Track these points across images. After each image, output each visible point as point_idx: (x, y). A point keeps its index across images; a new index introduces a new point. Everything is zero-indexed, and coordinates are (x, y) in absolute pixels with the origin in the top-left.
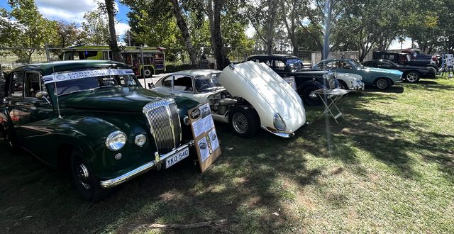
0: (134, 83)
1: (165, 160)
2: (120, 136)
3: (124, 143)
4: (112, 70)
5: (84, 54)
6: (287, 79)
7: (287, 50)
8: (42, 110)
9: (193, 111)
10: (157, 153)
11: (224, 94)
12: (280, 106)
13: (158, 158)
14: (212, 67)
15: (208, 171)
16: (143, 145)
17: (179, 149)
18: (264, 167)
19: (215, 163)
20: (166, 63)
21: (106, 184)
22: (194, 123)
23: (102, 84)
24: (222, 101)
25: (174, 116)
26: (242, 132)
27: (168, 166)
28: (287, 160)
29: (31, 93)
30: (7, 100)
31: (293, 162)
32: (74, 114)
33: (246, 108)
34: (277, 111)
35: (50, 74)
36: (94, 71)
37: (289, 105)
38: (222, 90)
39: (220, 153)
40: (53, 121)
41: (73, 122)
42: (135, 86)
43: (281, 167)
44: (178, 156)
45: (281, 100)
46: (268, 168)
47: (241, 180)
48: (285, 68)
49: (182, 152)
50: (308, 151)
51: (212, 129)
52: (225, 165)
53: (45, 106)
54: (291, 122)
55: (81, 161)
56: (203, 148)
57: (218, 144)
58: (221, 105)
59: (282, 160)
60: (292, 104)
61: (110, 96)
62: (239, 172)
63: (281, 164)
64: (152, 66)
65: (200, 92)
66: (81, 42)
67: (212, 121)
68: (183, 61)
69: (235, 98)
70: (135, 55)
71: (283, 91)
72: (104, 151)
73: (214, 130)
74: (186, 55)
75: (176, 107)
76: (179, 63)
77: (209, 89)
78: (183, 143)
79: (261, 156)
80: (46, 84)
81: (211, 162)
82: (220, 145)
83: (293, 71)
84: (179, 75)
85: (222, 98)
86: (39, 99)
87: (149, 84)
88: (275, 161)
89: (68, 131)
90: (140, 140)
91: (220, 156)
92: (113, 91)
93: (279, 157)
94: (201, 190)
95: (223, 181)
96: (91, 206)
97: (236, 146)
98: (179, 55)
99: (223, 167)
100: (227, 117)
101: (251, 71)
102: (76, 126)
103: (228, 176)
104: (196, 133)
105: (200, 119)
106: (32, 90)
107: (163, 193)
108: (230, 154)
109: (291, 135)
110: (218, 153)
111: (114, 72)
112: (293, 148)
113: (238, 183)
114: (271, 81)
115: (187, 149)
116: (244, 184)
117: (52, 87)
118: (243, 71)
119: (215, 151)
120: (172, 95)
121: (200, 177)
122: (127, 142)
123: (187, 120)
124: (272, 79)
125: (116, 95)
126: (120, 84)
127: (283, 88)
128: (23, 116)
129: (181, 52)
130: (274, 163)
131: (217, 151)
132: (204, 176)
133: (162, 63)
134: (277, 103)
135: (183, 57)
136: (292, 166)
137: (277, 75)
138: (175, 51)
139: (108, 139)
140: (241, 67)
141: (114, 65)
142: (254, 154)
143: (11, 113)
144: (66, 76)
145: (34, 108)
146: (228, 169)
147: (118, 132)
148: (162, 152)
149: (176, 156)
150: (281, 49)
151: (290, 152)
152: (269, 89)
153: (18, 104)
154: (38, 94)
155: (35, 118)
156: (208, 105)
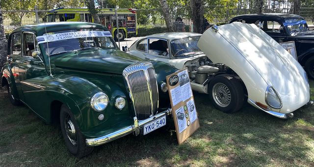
0: (112, 46)
1: (143, 125)
2: (104, 97)
3: (106, 104)
4: (92, 31)
5: (64, 17)
6: (284, 44)
7: (281, 7)
8: (36, 68)
9: (172, 77)
10: (135, 118)
11: (203, 61)
12: (274, 78)
13: (137, 124)
14: (187, 29)
15: (186, 144)
16: (123, 109)
17: (157, 116)
18: (251, 149)
19: (193, 136)
20: (138, 26)
21: (90, 142)
22: (172, 91)
23: (82, 45)
24: (201, 69)
25: (152, 81)
26: (224, 106)
27: (145, 132)
28: (283, 145)
29: (27, 52)
30: (10, 58)
31: (291, 149)
32: (62, 73)
33: (230, 78)
34: (271, 84)
35: (42, 35)
36: (77, 33)
37: (287, 77)
38: (200, 56)
39: (199, 126)
40: (46, 79)
41: (61, 81)
42: (112, 48)
43: (274, 152)
44: (155, 123)
45: (275, 70)
46: (257, 151)
47: (224, 160)
48: (281, 31)
49: (159, 120)
50: (311, 138)
51: (190, 99)
52: (204, 140)
53: (38, 65)
54: (288, 99)
55: (68, 117)
56: (181, 118)
57: (196, 116)
58: (199, 73)
59: (276, 144)
60: (292, 77)
61: (91, 58)
62: (220, 150)
63: (274, 149)
64: (124, 28)
65: (176, 57)
66: (60, 5)
67: (191, 91)
68: (154, 23)
69: (216, 66)
70: (108, 17)
71: (279, 60)
72: (89, 110)
73: (192, 100)
74: (159, 17)
75: (154, 71)
76: (150, 26)
77: (186, 54)
78: (160, 111)
79: (248, 135)
80: (39, 44)
81: (188, 135)
82: (198, 117)
83: (293, 35)
84: (154, 38)
85: (200, 65)
86: (34, 57)
87: (123, 47)
88: (266, 144)
89: (58, 88)
90: (121, 103)
91: (198, 130)
92: (92, 53)
93: (272, 140)
94: (179, 163)
95: (202, 157)
96: (77, 161)
97: (216, 121)
98: (151, 17)
99: (202, 142)
100: (206, 87)
101: (239, 34)
102: (64, 85)
103: (208, 152)
104: (174, 101)
105: (178, 87)
106: (28, 49)
107: (140, 159)
108: (209, 128)
109: (288, 115)
110: (196, 126)
111: (94, 34)
112: (290, 131)
113: (220, 162)
114: (263, 47)
115: (165, 117)
116: (227, 164)
117: (44, 47)
118: (227, 34)
119: (193, 123)
120: (147, 60)
121: (177, 149)
122: (109, 104)
123: (164, 87)
124: (265, 44)
125: (96, 57)
126: (98, 46)
127: (280, 56)
128: (22, 73)
129: (153, 14)
130: (265, 146)
131: (196, 123)
132: (181, 149)
133: (134, 26)
134: (270, 73)
135: (154, 19)
136: (290, 153)
137: (272, 39)
138: (147, 13)
139: (92, 100)
140: (226, 29)
141: (94, 26)
142: (238, 132)
143: (13, 70)
144: (54, 37)
145: (29, 66)
146: (208, 145)
147: (101, 93)
148: (141, 118)
149: (153, 123)
150: (274, 7)
151: (286, 136)
152: (260, 57)
153: (17, 61)
154: (34, 53)
155: (31, 75)
156: (186, 71)
